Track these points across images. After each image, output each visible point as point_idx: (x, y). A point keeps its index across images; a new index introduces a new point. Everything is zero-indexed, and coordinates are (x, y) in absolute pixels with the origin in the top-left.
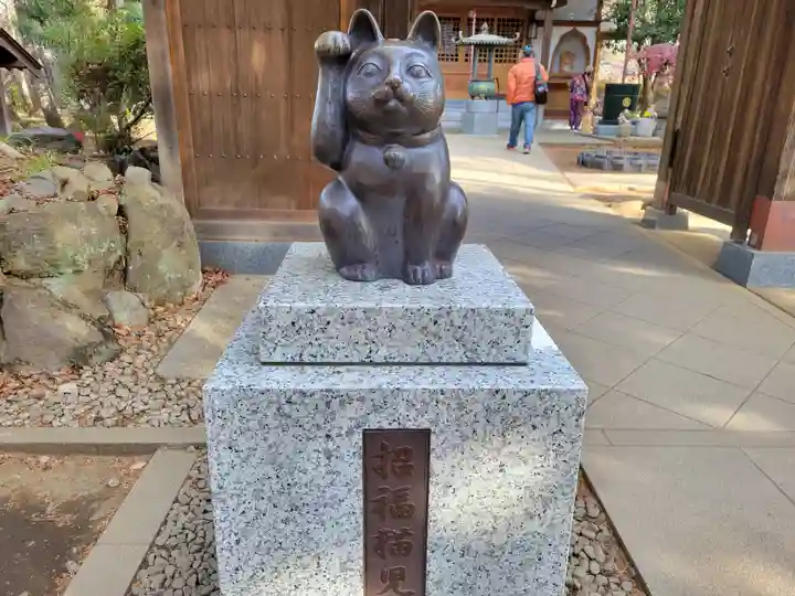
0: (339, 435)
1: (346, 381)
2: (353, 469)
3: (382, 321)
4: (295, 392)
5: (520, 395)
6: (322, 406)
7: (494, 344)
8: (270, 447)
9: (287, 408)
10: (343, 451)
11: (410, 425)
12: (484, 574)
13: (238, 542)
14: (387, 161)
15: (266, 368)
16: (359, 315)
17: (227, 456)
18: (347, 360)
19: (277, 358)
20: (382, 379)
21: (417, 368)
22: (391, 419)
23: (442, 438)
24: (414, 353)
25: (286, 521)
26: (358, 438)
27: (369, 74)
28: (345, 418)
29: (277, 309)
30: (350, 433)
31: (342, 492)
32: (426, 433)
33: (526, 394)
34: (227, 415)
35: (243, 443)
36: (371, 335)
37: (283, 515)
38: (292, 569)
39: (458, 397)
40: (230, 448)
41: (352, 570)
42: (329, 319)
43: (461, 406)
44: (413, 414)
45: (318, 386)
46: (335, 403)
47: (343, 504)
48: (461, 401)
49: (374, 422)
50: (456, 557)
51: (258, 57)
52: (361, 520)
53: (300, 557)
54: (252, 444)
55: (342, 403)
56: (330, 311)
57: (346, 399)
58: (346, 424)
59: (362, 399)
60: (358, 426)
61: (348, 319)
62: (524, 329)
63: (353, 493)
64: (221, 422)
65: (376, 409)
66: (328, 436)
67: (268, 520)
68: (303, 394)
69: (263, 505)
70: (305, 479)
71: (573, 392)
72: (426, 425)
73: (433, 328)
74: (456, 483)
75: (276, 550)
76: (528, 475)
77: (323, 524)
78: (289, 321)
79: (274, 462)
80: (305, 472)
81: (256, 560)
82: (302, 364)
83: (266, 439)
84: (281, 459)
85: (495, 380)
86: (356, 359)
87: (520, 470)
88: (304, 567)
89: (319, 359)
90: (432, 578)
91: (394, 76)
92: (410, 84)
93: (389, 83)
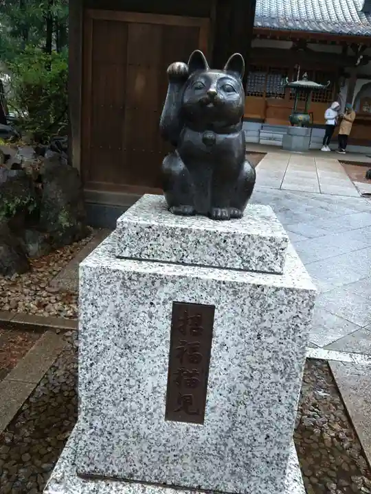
0: (158, 304)
1: (167, 271)
2: (165, 326)
3: (192, 237)
4: (134, 273)
5: (273, 290)
6: (149, 284)
7: (261, 259)
8: (116, 306)
9: (128, 283)
10: (160, 314)
11: (203, 302)
12: (243, 407)
13: (91, 365)
14: (205, 140)
15: (118, 260)
16: (178, 232)
17: (90, 310)
18: (169, 260)
19: (126, 254)
20: (188, 271)
21: (211, 269)
22: (191, 296)
23: (221, 313)
24: (210, 260)
25: (122, 355)
26: (169, 307)
27: (197, 88)
28: (163, 293)
29: (129, 224)
30: (164, 303)
31: (157, 341)
32: (212, 308)
33: (277, 289)
34: (92, 283)
35: (100, 303)
36: (184, 245)
37: (120, 351)
38: (122, 387)
39: (233, 287)
40: (92, 304)
41: (159, 393)
42: (158, 232)
43: (235, 293)
44: (204, 295)
45: (149, 271)
46: (157, 284)
47: (157, 349)
48: (235, 289)
49: (181, 298)
50: (225, 393)
52: (167, 361)
53: (128, 380)
54: (105, 303)
55: (162, 283)
56: (161, 228)
57: (164, 281)
58: (163, 296)
59: (174, 282)
60: (170, 299)
61: (171, 234)
62: (281, 251)
63: (164, 342)
64: (89, 287)
65: (182, 289)
66: (152, 304)
67: (111, 352)
68: (139, 275)
69: (108, 343)
70: (135, 329)
71: (307, 291)
72: (212, 303)
73: (223, 245)
74: (229, 343)
75: (114, 373)
76: (276, 343)
77: (144, 360)
78: (135, 232)
79: (117, 316)
80: (136, 325)
81: (101, 378)
82: (141, 260)
83: (114, 301)
84: (122, 315)
85: (258, 279)
86: (174, 259)
87: (270, 340)
88: (130, 387)
89: (151, 258)
90: (210, 405)
91: (212, 90)
92: (222, 96)
93: (210, 94)
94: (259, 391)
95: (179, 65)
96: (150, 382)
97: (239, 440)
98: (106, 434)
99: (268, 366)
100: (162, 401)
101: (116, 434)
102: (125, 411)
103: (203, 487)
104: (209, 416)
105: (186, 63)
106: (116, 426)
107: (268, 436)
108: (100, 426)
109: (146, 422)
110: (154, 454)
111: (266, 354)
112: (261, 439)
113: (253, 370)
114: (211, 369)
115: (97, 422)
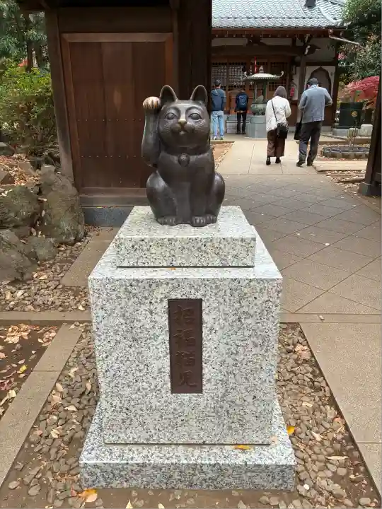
0: (156, 302)
1: (161, 275)
2: (163, 320)
3: (178, 245)
4: (134, 280)
5: (247, 281)
6: (147, 287)
7: (236, 256)
8: (122, 308)
9: (130, 288)
10: (158, 310)
11: (192, 297)
12: (233, 376)
13: (107, 357)
14: (180, 161)
15: (119, 269)
16: (166, 242)
17: (101, 313)
18: (161, 265)
19: (125, 264)
20: (178, 274)
21: (196, 269)
22: (182, 293)
23: (208, 304)
24: (195, 261)
25: (130, 347)
26: (165, 304)
27: (169, 119)
28: (160, 293)
29: (125, 239)
30: (161, 300)
31: (158, 332)
32: (200, 301)
33: (251, 281)
34: (100, 292)
35: (108, 306)
36: (172, 252)
37: (129, 343)
38: (134, 371)
39: (215, 283)
40: (102, 308)
41: (164, 372)
42: (151, 244)
43: (217, 287)
44: (193, 291)
45: (145, 277)
46: (154, 285)
47: (160, 338)
49: (174, 295)
50: (217, 367)
51: (117, 98)
52: (168, 347)
53: (138, 365)
54: (113, 307)
55: (157, 286)
56: (152, 240)
57: (159, 284)
58: (160, 296)
59: (167, 284)
60: (165, 297)
61: (160, 244)
62: (250, 249)
63: (164, 332)
64: (98, 295)
65: (174, 289)
66: (151, 303)
67: (122, 345)
68: (138, 281)
69: (118, 338)
70: (140, 324)
71: (274, 280)
72: (199, 297)
73: (203, 248)
74: (217, 327)
75: (126, 361)
76: (253, 324)
77: (149, 348)
78: (131, 245)
79: (124, 316)
80: (140, 321)
81: (116, 366)
82: (138, 267)
83: (119, 304)
84: (127, 314)
85: (235, 274)
86: (165, 264)
87: (249, 321)
88: (140, 371)
89: (146, 265)
90: (206, 377)
91: (182, 119)
92: (190, 123)
93: (180, 123)
94: (244, 362)
95: (153, 100)
96: (156, 365)
97: (232, 402)
98: (124, 410)
99: (249, 342)
100: (167, 378)
101: (133, 409)
102: (139, 390)
103: (207, 442)
104: (207, 386)
105: (158, 97)
106: (132, 403)
107: (255, 397)
108: (119, 405)
109: (156, 397)
110: (165, 421)
111: (247, 333)
112: (250, 399)
113: (238, 346)
114: (204, 349)
115: (116, 402)
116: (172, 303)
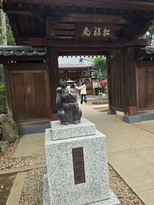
0: (68, 150)
1: (68, 140)
2: (71, 156)
3: (73, 130)
4: (60, 143)
6: (65, 145)
7: (90, 132)
8: (57, 154)
9: (59, 146)
10: (69, 153)
11: (79, 147)
12: (95, 173)
13: (52, 174)
14: (69, 105)
15: (54, 141)
16: (69, 130)
17: (49, 157)
19: (56, 139)
21: (79, 137)
22: (76, 146)
23: (85, 148)
24: (78, 135)
25: (60, 169)
26: (71, 150)
27: (65, 93)
28: (70, 145)
31: (69, 161)
32: (82, 148)
33: (97, 138)
34: (49, 149)
35: (52, 155)
36: (71, 133)
38: (61, 178)
40: (50, 155)
41: (72, 177)
42: (64, 131)
44: (80, 144)
45: (64, 142)
46: (67, 144)
47: (70, 163)
48: (87, 141)
49: (74, 147)
50: (89, 171)
51: (29, 90)
52: (73, 166)
53: (63, 176)
55: (68, 144)
57: (69, 143)
58: (69, 148)
59: (71, 143)
60: (71, 148)
61: (67, 130)
62: (94, 129)
63: (71, 161)
64: (48, 151)
65: (74, 144)
66: (66, 151)
67: (57, 168)
69: (55, 166)
70: (63, 159)
71: (103, 137)
72: (82, 146)
73: (80, 130)
74: (88, 156)
75: (58, 175)
76: (99, 153)
77: (66, 168)
78: (57, 132)
80: (63, 158)
81: (55, 177)
82: (60, 139)
83: (56, 153)
84: (58, 156)
85: (91, 137)
86: (69, 137)
88: (64, 178)
89: (63, 138)
90: (86, 176)
92: (72, 94)
93: (69, 94)
94: (98, 167)
95: (59, 88)
96: (69, 174)
97: (96, 184)
98: (58, 196)
99: (99, 160)
100: (73, 179)
101: (61, 195)
102: (63, 186)
103: (89, 203)
104: (87, 179)
105: (61, 87)
106: (61, 192)
107: (103, 180)
108: (56, 194)
109: (70, 187)
110: (73, 197)
111: (98, 156)
112: (101, 182)
113: (95, 162)
114: (85, 165)
115: (55, 193)
116: (73, 150)
